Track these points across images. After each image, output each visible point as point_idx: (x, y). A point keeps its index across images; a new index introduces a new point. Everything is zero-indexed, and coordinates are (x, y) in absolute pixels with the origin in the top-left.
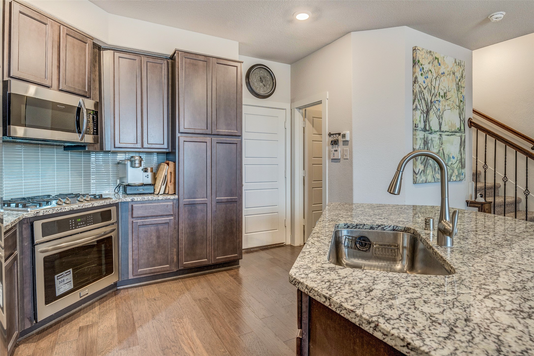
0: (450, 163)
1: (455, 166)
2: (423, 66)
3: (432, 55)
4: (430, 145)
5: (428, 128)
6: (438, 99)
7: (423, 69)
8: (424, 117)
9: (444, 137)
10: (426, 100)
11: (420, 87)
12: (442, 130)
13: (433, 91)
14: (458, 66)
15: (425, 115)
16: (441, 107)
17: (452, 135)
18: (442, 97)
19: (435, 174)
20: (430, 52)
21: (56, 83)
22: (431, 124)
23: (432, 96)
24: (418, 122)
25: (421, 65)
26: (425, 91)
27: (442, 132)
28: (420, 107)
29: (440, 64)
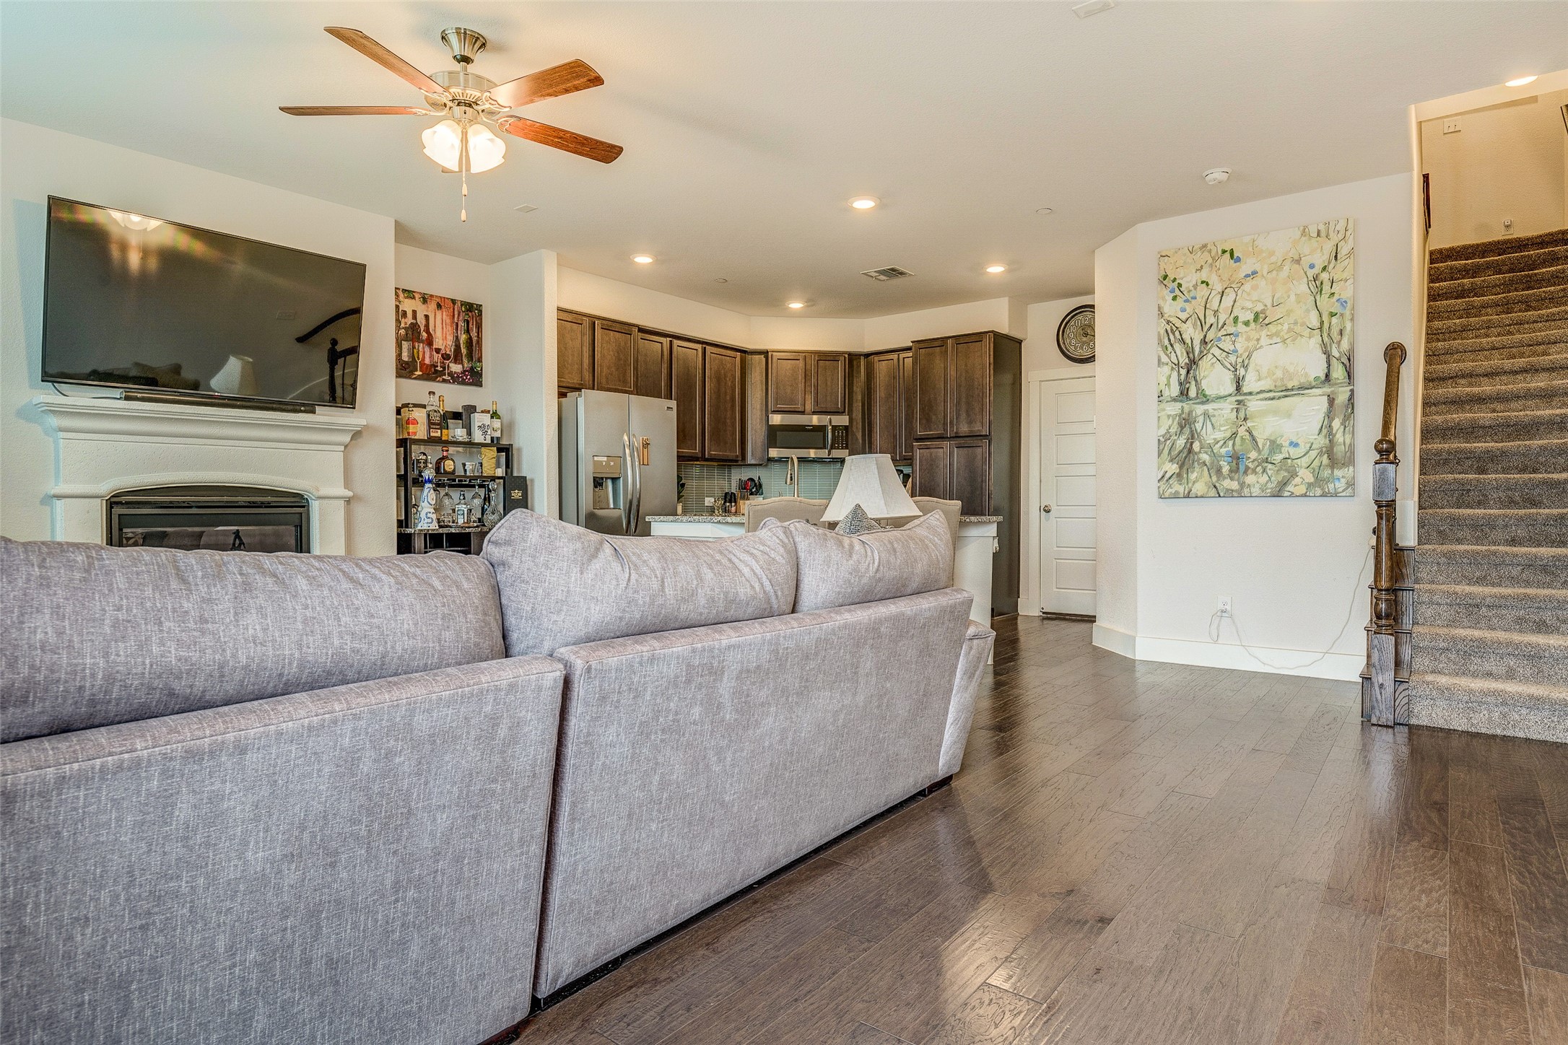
2: (1178, 281)
3: (1209, 252)
4: (1198, 426)
5: (1192, 393)
6: (1230, 329)
7: (1180, 285)
8: (1179, 375)
9: (1254, 405)
10: (1188, 341)
11: (1168, 322)
12: (1245, 389)
13: (1211, 319)
14: (1313, 240)
15: (1183, 372)
16: (1241, 345)
17: (1286, 396)
18: (1247, 323)
20: (1204, 246)
21: (809, 407)
22: (1204, 385)
23: (1209, 330)
24: (1162, 387)
25: (1174, 280)
26: (1183, 327)
27: (1245, 394)
28: (1170, 358)
29: (1238, 260)
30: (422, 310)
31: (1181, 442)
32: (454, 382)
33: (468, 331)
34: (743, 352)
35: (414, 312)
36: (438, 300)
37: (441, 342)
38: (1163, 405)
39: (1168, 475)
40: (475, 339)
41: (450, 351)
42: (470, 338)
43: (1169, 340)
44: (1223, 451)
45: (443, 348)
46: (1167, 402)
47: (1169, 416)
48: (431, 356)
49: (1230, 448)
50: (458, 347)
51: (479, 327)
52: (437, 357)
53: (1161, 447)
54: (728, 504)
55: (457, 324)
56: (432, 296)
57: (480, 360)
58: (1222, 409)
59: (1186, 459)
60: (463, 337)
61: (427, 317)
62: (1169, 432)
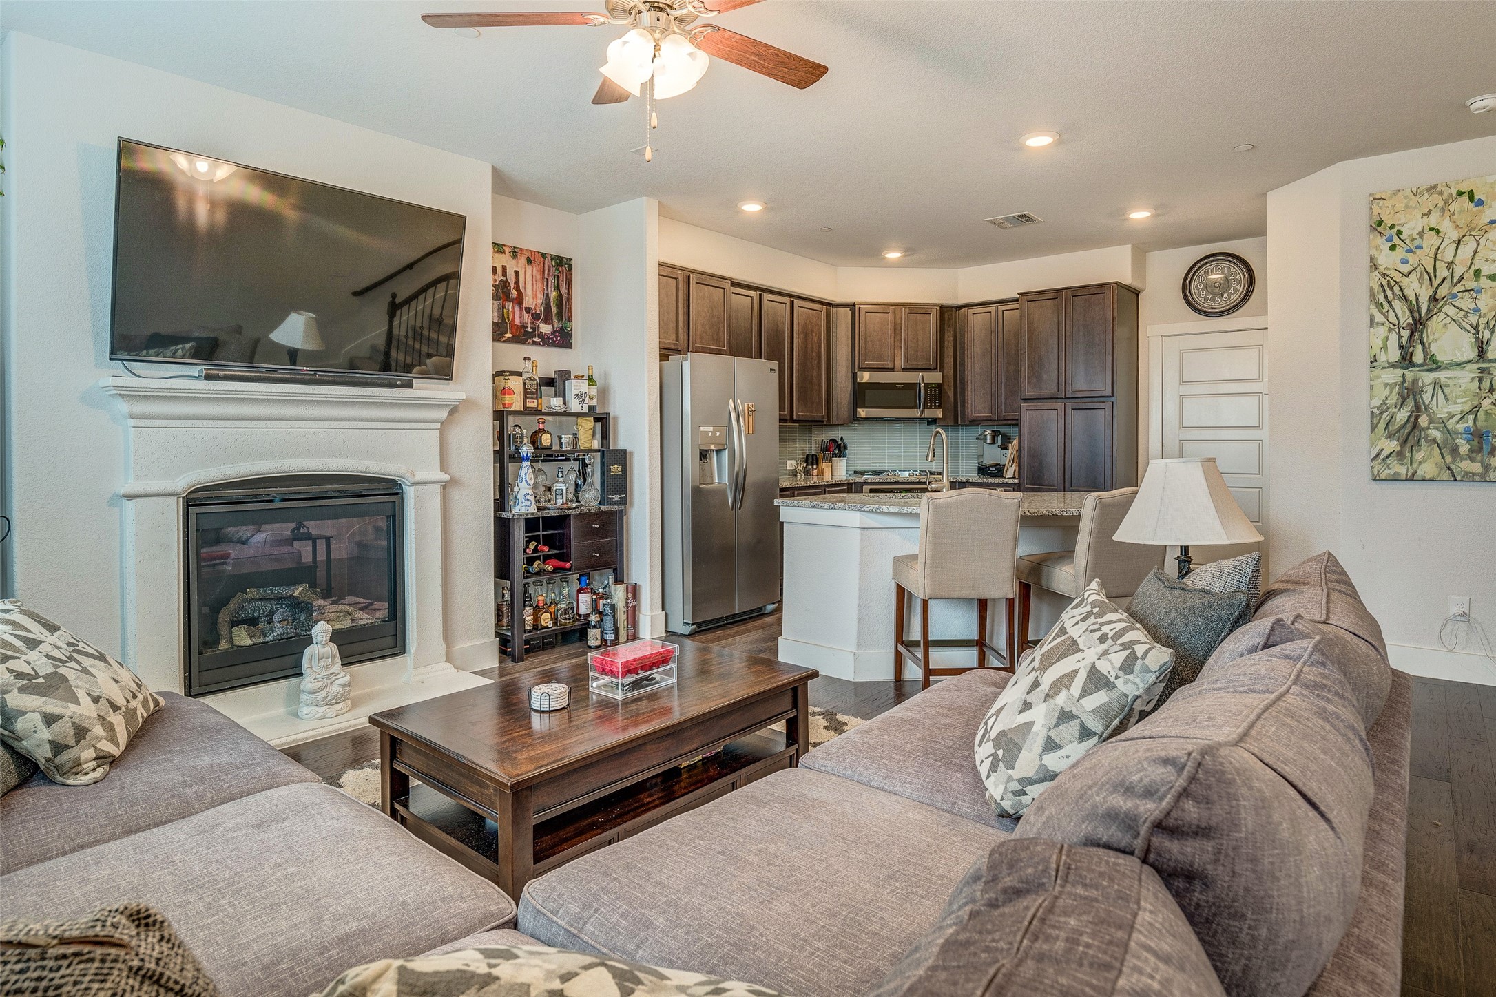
2: (1397, 228)
3: (1441, 193)
4: (1426, 397)
5: (1418, 357)
6: (1471, 284)
7: (1399, 233)
8: (1400, 337)
10: (1413, 298)
11: (1384, 275)
12: (1490, 355)
13: (1443, 272)
15: (1405, 334)
19: (1454, 461)
20: (1434, 187)
21: (899, 363)
22: (1434, 349)
23: (1440, 284)
24: (1376, 350)
25: (1392, 227)
26: (1405, 282)
27: (1490, 361)
28: (1386, 317)
29: (1480, 203)
30: (512, 265)
31: (1402, 416)
32: (544, 345)
33: (558, 288)
34: (829, 304)
35: (504, 268)
36: (528, 254)
37: (531, 300)
38: (1376, 372)
39: (1384, 454)
40: (565, 296)
41: (540, 310)
42: (560, 296)
43: (1386, 297)
44: (1461, 427)
45: (533, 307)
46: (1383, 368)
47: (1386, 385)
48: (521, 316)
49: (1470, 423)
50: (548, 305)
51: (569, 283)
52: (527, 317)
53: (1375, 421)
54: (810, 467)
55: (547, 279)
56: (522, 250)
57: (570, 319)
58: (1458, 378)
59: (1410, 435)
60: (553, 295)
61: (517, 273)
62: (1385, 404)
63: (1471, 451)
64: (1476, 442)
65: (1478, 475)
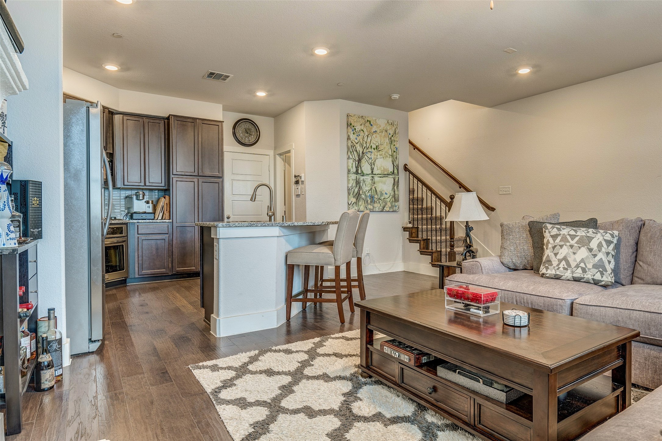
0: (382, 198)
1: (389, 199)
2: (355, 127)
3: (364, 119)
4: (361, 184)
5: (360, 172)
6: (370, 150)
7: (355, 129)
8: (356, 164)
9: (376, 179)
10: (358, 151)
11: (352, 142)
12: (374, 173)
13: (365, 145)
14: (390, 125)
15: (357, 163)
16: (373, 156)
17: (384, 177)
18: (374, 149)
20: (362, 117)
22: (363, 169)
23: (364, 148)
24: (350, 167)
25: (354, 126)
26: (357, 145)
27: (374, 174)
28: (352, 156)
29: (372, 125)
31: (356, 190)
39: (353, 203)
43: (352, 149)
44: (368, 194)
49: (370, 194)
58: (368, 179)
59: (358, 196)
63: (371, 202)
64: (371, 199)
65: (372, 209)
